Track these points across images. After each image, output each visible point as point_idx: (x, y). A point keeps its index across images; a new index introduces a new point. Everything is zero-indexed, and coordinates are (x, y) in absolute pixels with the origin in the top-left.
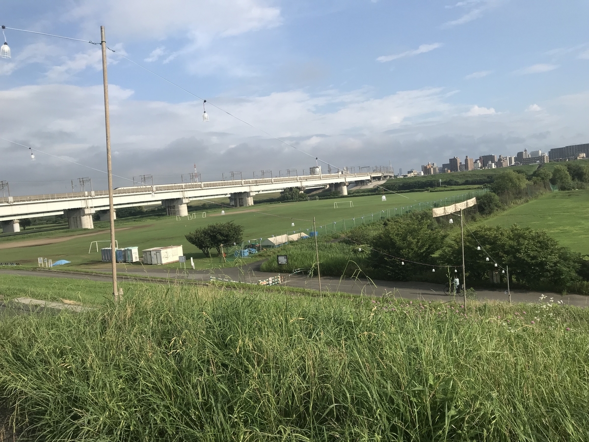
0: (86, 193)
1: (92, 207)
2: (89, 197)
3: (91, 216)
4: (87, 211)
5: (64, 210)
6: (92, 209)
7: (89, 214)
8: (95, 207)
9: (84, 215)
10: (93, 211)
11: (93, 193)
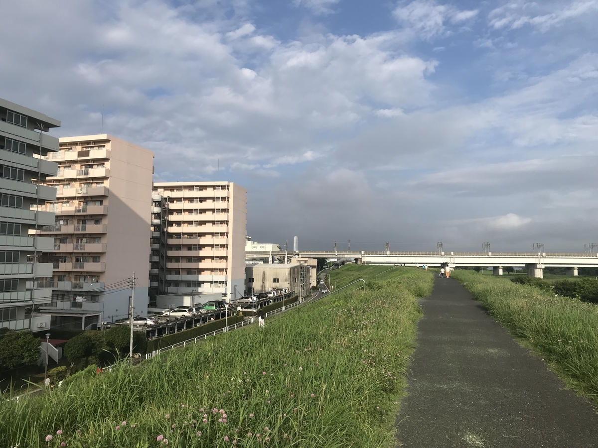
0: (539, 254)
1: (542, 264)
2: (542, 257)
3: (542, 270)
4: (538, 266)
5: (526, 264)
6: (542, 265)
7: (540, 269)
8: (545, 264)
9: (537, 268)
10: (543, 266)
11: (544, 254)
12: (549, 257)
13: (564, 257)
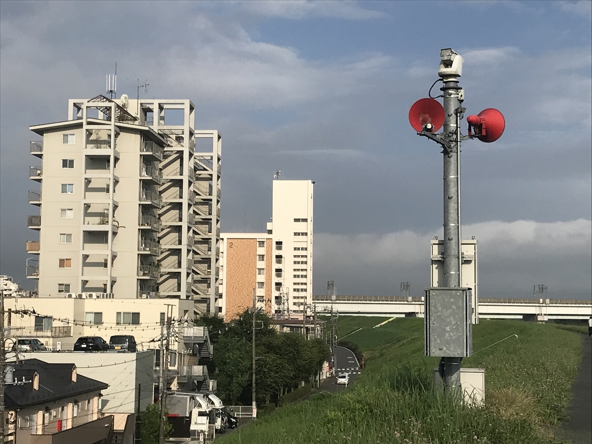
12: (554, 305)
13: (573, 305)
